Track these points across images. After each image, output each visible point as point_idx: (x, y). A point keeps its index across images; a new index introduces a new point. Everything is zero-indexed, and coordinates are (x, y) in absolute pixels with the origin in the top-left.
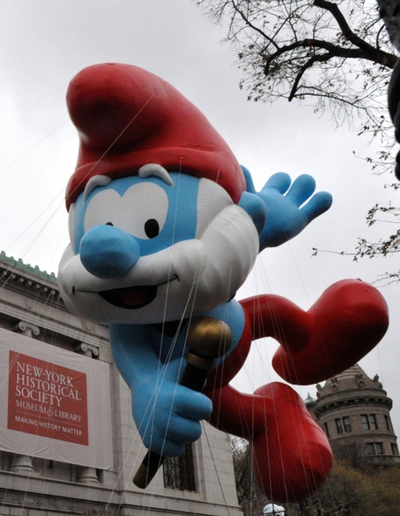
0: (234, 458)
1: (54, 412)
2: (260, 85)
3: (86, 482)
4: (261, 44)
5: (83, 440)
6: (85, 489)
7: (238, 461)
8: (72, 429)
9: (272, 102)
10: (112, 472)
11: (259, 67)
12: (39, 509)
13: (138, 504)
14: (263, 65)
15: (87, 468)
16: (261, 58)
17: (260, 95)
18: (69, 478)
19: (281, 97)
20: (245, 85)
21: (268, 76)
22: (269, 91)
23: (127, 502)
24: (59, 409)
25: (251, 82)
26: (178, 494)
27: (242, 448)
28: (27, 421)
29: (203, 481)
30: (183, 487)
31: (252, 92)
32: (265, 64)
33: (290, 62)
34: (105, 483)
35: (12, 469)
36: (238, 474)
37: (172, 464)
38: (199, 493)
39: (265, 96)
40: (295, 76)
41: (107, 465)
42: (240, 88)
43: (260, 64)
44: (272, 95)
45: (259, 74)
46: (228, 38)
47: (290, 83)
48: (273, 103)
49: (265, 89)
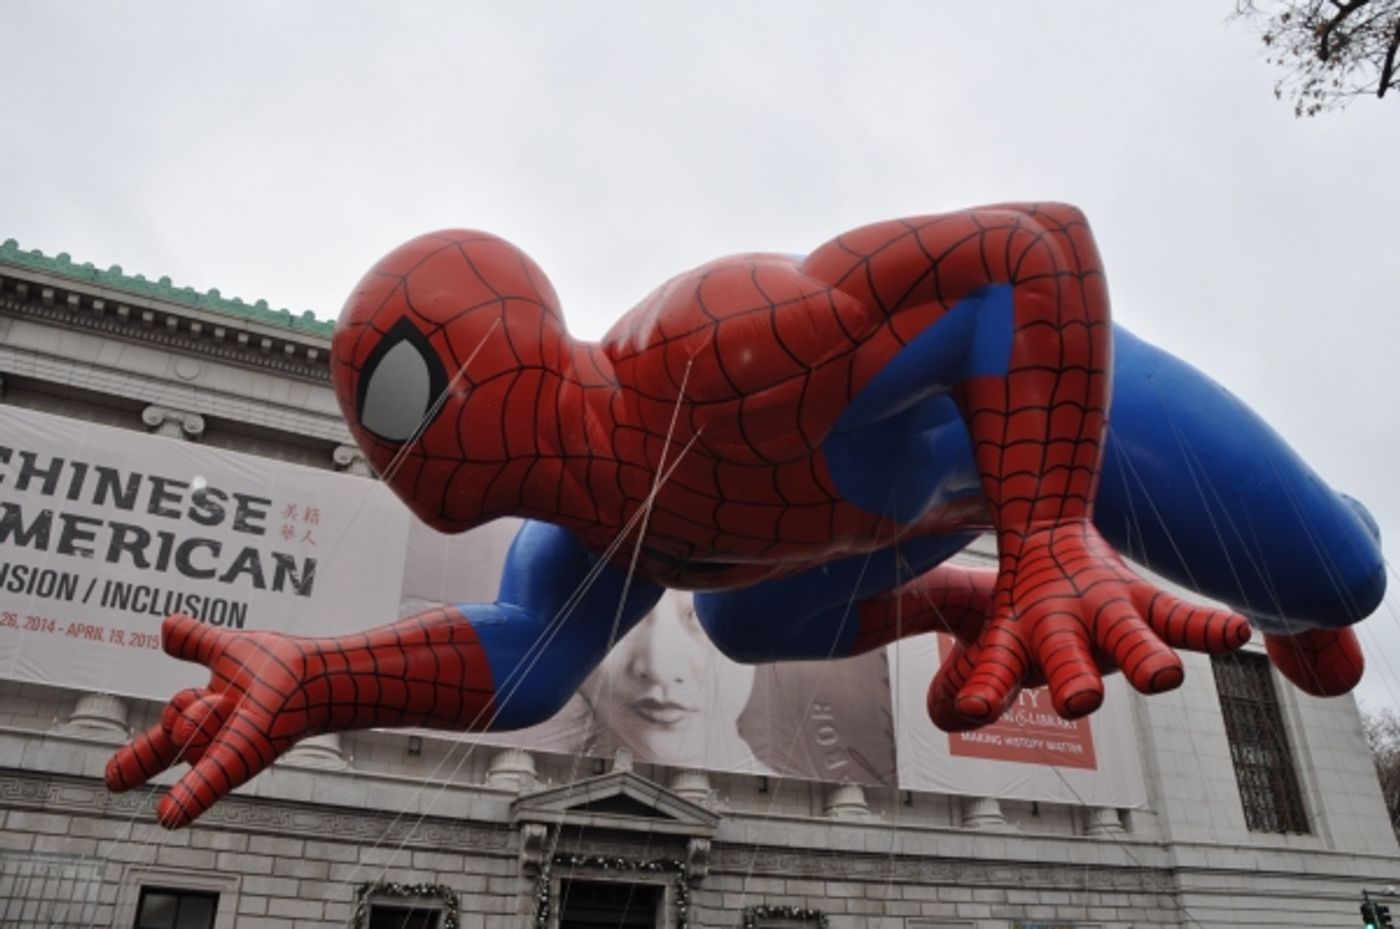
0: (1378, 766)
1: (1027, 717)
2: (1314, 82)
3: (1100, 833)
4: (1306, 6)
5: (1087, 760)
6: (1101, 846)
7: (1388, 770)
8: (1063, 744)
9: (1343, 107)
10: (1147, 811)
11: (1307, 51)
12: (1023, 888)
13: (1203, 864)
14: (1314, 44)
15: (1098, 809)
16: (1310, 33)
17: (1318, 101)
18: (1070, 829)
19: (1360, 96)
20: (1285, 90)
21: (1328, 64)
22: (1336, 89)
23: (1182, 863)
24: (1035, 711)
25: (1296, 80)
26: (1276, 840)
27: (1392, 746)
28: (984, 738)
29: (1321, 814)
30: (1285, 827)
31: (1301, 101)
32: (1320, 40)
33: (1367, 26)
34: (1136, 832)
35: (968, 823)
36: (1393, 795)
37: (1255, 787)
38: (1317, 836)
39: (1329, 99)
40: (1385, 50)
41: (1135, 800)
42: (1275, 97)
43: (1308, 44)
44: (1343, 95)
45: (1309, 63)
46: (1238, 11)
47: (1376, 63)
48: (1346, 109)
49: (1327, 86)
